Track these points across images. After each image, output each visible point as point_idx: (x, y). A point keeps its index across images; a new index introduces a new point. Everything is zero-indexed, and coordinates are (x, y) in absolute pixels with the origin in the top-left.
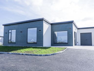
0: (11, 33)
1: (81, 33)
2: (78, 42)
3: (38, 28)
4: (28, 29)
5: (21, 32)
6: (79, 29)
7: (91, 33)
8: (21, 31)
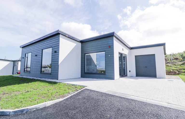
0: (27, 57)
1: (136, 56)
2: (130, 71)
3: (53, 48)
4: (44, 50)
5: (36, 56)
6: (132, 48)
7: (155, 54)
8: (36, 54)
